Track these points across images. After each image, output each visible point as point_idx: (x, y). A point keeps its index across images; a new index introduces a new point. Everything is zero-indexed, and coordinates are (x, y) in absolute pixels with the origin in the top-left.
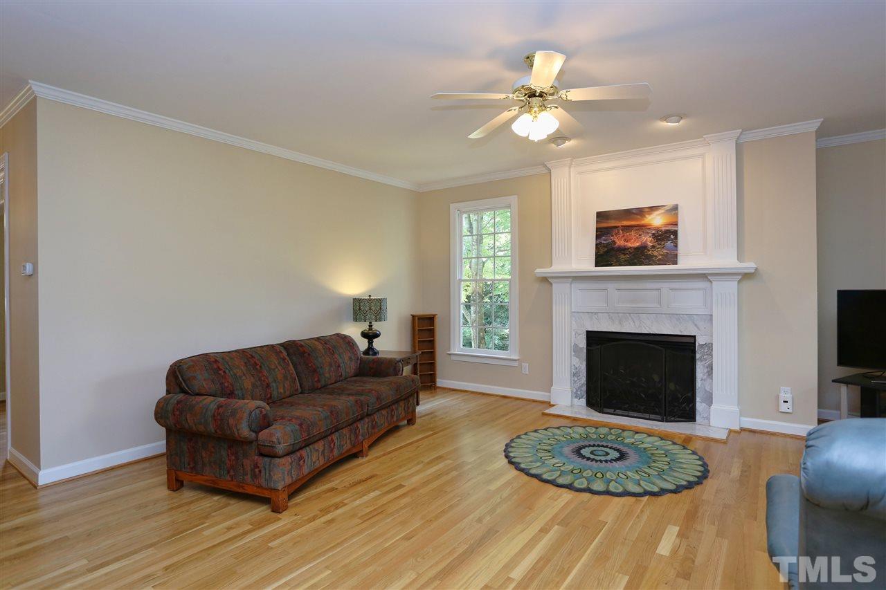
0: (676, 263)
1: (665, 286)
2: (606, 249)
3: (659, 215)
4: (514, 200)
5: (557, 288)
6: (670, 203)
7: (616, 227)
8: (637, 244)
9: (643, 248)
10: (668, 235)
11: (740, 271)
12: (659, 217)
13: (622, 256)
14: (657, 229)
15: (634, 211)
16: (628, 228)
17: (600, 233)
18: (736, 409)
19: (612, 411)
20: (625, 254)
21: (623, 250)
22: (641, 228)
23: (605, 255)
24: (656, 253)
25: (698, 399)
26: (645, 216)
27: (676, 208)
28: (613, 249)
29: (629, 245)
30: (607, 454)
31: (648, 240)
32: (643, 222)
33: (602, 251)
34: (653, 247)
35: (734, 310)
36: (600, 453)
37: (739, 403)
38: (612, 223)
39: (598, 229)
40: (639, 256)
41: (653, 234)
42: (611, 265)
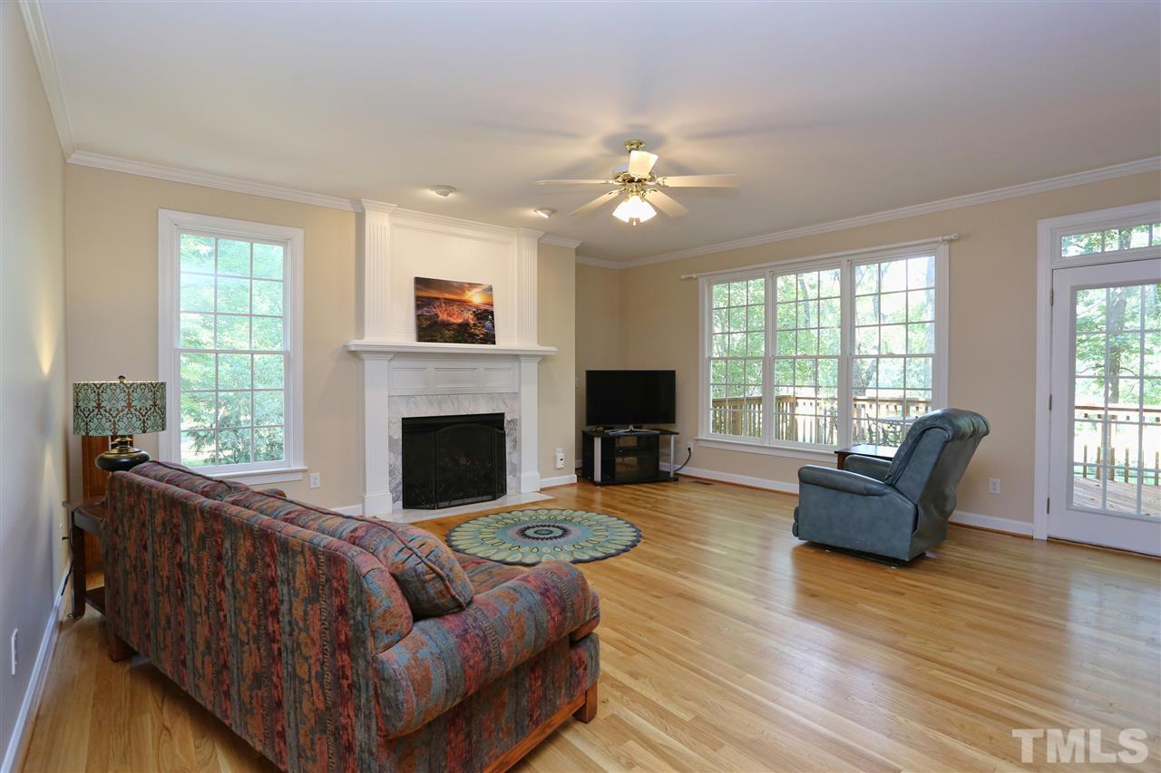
0: (494, 343)
1: (482, 365)
2: (429, 323)
3: (478, 293)
4: (298, 234)
5: (371, 365)
6: (487, 283)
7: (438, 299)
8: (460, 321)
9: (465, 325)
10: (485, 315)
11: (538, 353)
12: (478, 295)
13: (446, 332)
14: (477, 307)
15: (455, 284)
16: (449, 302)
17: (421, 302)
18: (537, 474)
19: (446, 503)
20: (449, 330)
21: (447, 325)
22: (463, 303)
23: (429, 329)
24: (477, 332)
25: (507, 472)
26: (465, 292)
27: (490, 289)
28: (436, 323)
29: (453, 320)
30: (551, 532)
31: (469, 316)
32: (463, 298)
33: (426, 323)
34: (475, 325)
35: (535, 388)
36: (544, 532)
37: (538, 470)
38: (434, 294)
39: (418, 299)
40: (463, 333)
41: (474, 312)
42: (435, 341)
